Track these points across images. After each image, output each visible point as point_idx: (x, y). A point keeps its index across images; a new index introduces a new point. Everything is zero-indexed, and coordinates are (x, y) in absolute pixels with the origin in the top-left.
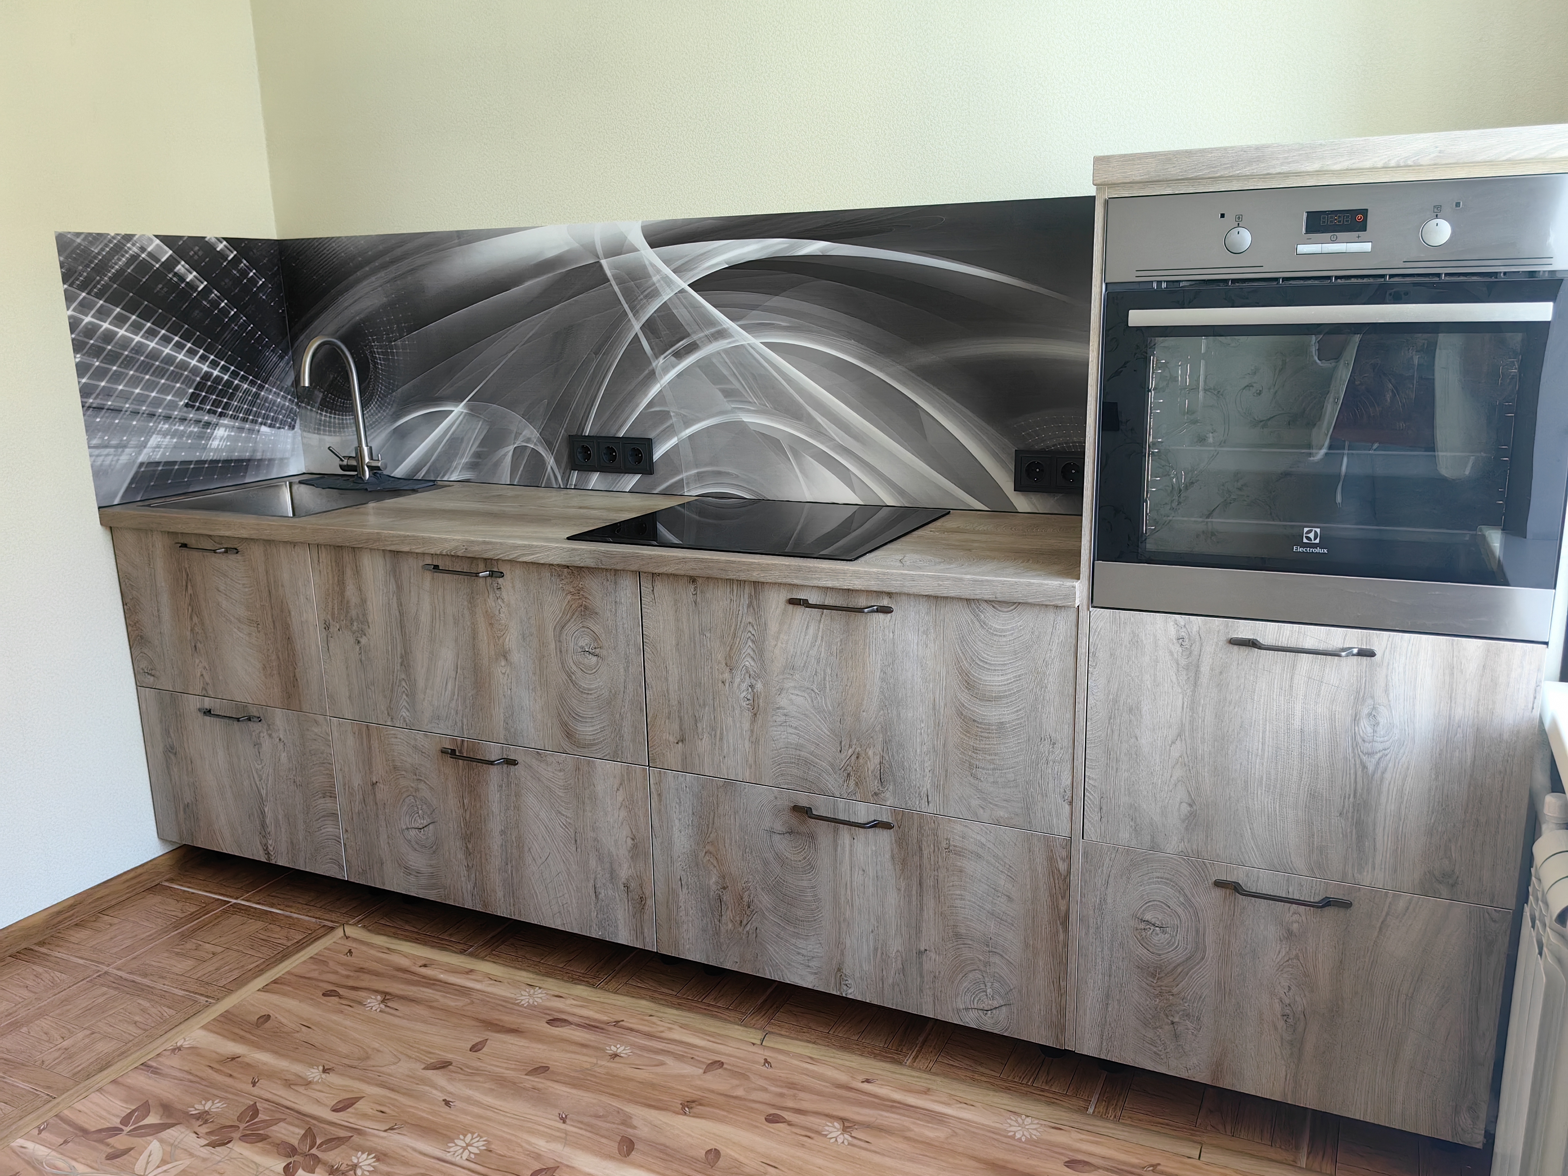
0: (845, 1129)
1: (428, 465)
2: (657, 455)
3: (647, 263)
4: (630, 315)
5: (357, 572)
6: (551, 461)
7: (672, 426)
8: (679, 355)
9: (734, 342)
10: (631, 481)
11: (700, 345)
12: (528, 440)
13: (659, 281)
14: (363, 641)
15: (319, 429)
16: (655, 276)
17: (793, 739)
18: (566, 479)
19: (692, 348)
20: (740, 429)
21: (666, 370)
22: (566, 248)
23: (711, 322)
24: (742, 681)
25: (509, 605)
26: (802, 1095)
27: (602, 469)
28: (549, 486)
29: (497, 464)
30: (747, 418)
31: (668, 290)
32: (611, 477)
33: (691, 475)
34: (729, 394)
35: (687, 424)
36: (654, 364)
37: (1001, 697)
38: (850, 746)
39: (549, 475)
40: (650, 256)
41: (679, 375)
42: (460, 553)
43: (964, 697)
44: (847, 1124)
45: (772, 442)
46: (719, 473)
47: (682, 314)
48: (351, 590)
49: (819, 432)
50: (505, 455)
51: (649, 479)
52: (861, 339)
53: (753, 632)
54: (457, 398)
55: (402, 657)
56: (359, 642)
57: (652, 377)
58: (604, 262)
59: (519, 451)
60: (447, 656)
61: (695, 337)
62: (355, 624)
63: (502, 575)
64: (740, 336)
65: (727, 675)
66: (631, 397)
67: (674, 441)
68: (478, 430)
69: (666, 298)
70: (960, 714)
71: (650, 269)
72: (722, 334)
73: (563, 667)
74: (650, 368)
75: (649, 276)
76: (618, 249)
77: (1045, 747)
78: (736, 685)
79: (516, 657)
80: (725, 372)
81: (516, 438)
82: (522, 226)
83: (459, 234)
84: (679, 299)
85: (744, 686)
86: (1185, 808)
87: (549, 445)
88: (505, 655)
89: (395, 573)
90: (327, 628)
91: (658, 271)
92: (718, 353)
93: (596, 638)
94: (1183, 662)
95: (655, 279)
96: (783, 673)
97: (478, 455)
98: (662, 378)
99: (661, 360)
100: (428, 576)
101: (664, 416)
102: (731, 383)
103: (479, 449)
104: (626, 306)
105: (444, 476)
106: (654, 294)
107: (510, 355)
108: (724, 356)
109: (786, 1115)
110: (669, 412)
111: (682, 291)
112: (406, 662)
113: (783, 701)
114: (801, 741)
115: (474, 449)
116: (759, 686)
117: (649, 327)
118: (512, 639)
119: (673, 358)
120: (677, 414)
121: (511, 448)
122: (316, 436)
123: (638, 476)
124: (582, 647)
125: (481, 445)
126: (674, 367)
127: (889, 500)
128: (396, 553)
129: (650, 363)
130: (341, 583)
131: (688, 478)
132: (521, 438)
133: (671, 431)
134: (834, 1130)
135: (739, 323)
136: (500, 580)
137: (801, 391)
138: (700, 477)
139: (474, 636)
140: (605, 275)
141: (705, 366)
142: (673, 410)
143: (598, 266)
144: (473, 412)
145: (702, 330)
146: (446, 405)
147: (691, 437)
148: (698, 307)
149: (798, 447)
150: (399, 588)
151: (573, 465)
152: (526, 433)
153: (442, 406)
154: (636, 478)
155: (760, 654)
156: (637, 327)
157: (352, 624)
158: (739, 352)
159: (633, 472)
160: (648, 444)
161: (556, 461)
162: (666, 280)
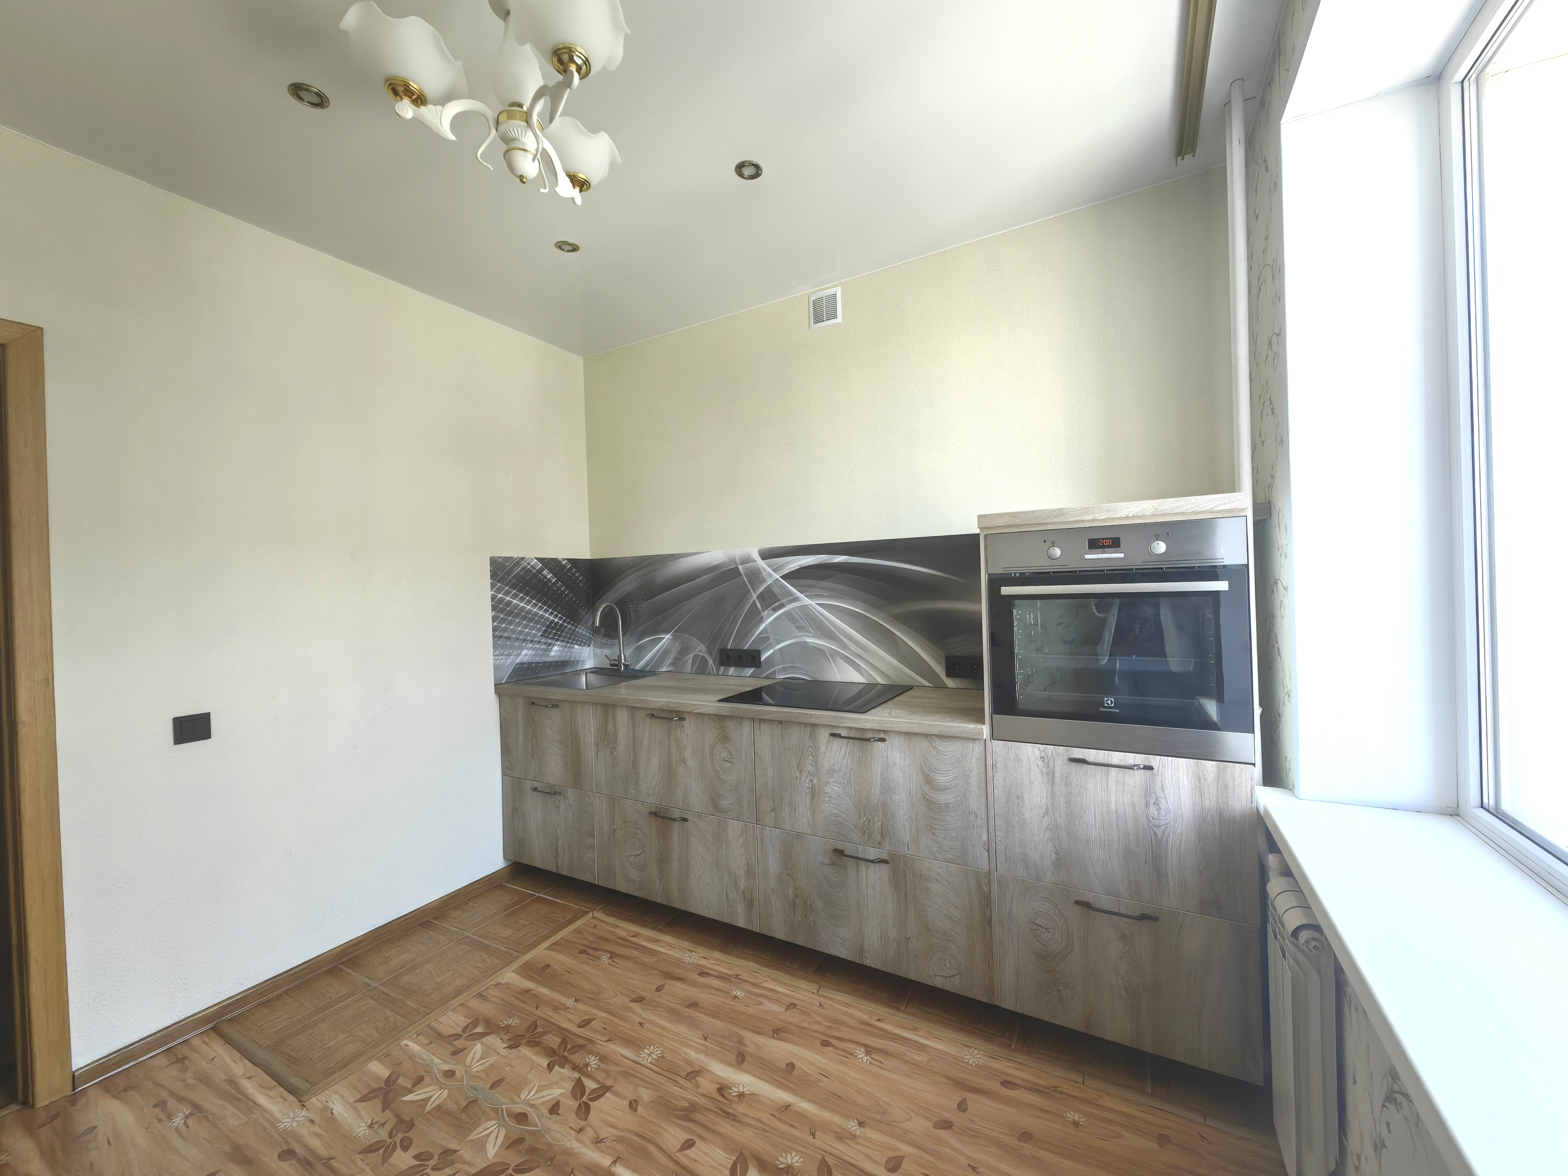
0: (867, 1053)
1: (652, 664)
2: (763, 658)
3: (760, 567)
4: (752, 591)
5: (614, 717)
6: (711, 662)
7: (771, 644)
8: (775, 610)
9: (801, 603)
10: (751, 671)
11: (785, 604)
12: (700, 651)
13: (765, 575)
14: (615, 753)
15: (602, 647)
16: (764, 572)
17: (835, 811)
18: (718, 670)
19: (782, 606)
20: (805, 645)
21: (768, 617)
22: (722, 561)
23: (790, 594)
24: (807, 777)
25: (687, 735)
26: (842, 1028)
27: (736, 665)
28: (709, 674)
29: (686, 662)
30: (808, 640)
31: (770, 580)
32: (740, 669)
33: (779, 668)
34: (800, 628)
35: (779, 643)
36: (762, 614)
37: (947, 789)
38: (865, 816)
39: (709, 670)
40: (761, 563)
41: (775, 619)
42: (665, 708)
43: (926, 788)
44: (868, 1049)
45: (821, 651)
46: (793, 667)
47: (776, 590)
48: (610, 726)
49: (845, 647)
50: (689, 659)
51: (759, 670)
52: (864, 601)
53: (812, 751)
54: (667, 631)
55: (633, 762)
56: (612, 754)
57: (761, 620)
58: (740, 567)
59: (696, 657)
60: (655, 762)
61: (783, 601)
62: (611, 744)
63: (684, 719)
64: (805, 601)
65: (798, 774)
66: (750, 631)
67: (771, 651)
68: (677, 646)
69: (769, 583)
70: (924, 798)
71: (762, 570)
72: (796, 599)
73: (713, 768)
74: (761, 616)
75: (760, 573)
76: (747, 560)
77: (972, 818)
78: (803, 779)
79: (689, 762)
80: (797, 618)
81: (694, 651)
82: (702, 551)
83: (673, 555)
84: (775, 583)
85: (807, 781)
86: (1054, 856)
87: (711, 654)
88: (683, 761)
89: (633, 719)
90: (597, 746)
91: (766, 571)
92: (794, 608)
93: (730, 753)
94: (1045, 771)
96: (828, 773)
97: (675, 659)
98: (766, 621)
99: (766, 612)
100: (648, 720)
101: (768, 638)
102: (800, 622)
103: (677, 656)
104: (750, 587)
105: (659, 669)
106: (764, 581)
107: (694, 610)
108: (797, 610)
109: (832, 1041)
110: (769, 637)
111: (777, 580)
112: (635, 764)
113: (828, 789)
114: (839, 812)
115: (674, 656)
116: (815, 781)
117: (761, 597)
118: (688, 753)
119: (772, 611)
120: (773, 638)
121: (692, 655)
122: (600, 650)
123: (754, 669)
124: (723, 758)
125: (678, 654)
126: (772, 615)
127: (881, 680)
128: (634, 708)
129: (761, 614)
130: (606, 723)
131: (778, 669)
132: (696, 651)
133: (770, 646)
134: (861, 1053)
135: (804, 594)
136: (684, 722)
137: (835, 626)
138: (784, 669)
139: (669, 751)
140: (741, 573)
141: (788, 615)
142: (771, 636)
143: (737, 568)
144: (675, 638)
145: (786, 598)
146: (662, 635)
147: (780, 649)
148: (784, 587)
149: (834, 654)
150: (634, 726)
151: (722, 663)
152: (699, 648)
153: (660, 635)
154: (753, 670)
155: (816, 763)
156: (755, 597)
157: (610, 744)
158: (805, 607)
159: (751, 667)
160: (758, 653)
161: (713, 661)
162: (769, 574)
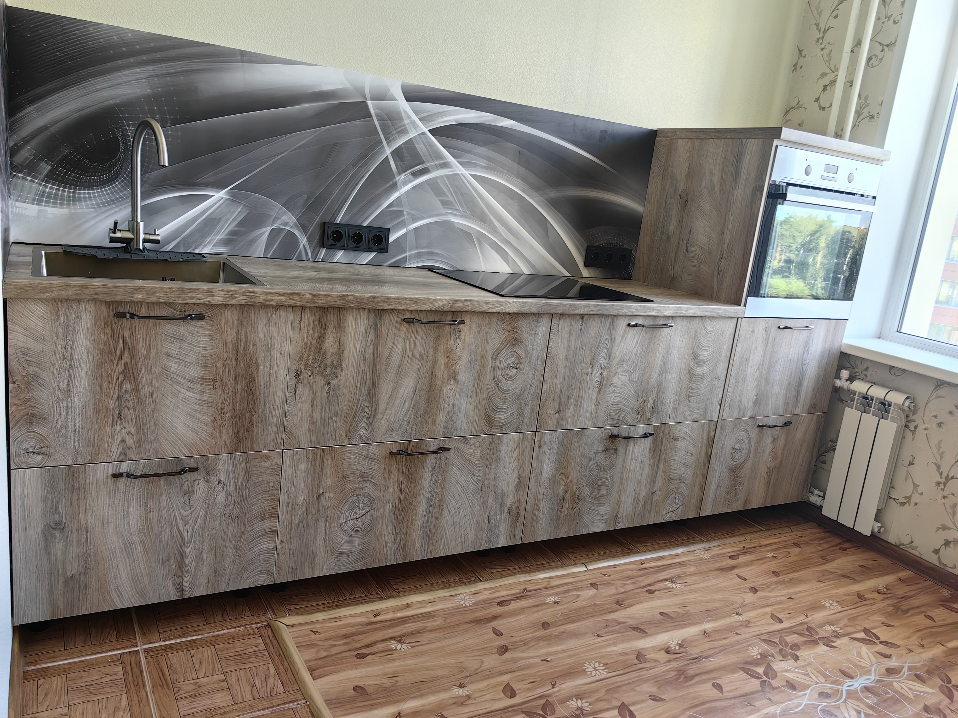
0: (400, 642)
1: (178, 239)
2: (392, 239)
3: (402, 110)
4: (385, 143)
5: (340, 328)
6: (303, 240)
7: (404, 221)
8: (416, 175)
9: (453, 171)
10: (370, 256)
11: (431, 170)
12: (286, 224)
13: (408, 124)
14: (334, 382)
16: (406, 120)
17: (617, 399)
18: (315, 254)
19: (425, 171)
20: (449, 225)
21: (405, 183)
22: (340, 86)
23: (440, 156)
24: (597, 372)
25: (464, 342)
27: (347, 248)
28: (299, 259)
29: (253, 241)
30: (454, 220)
31: (414, 131)
32: (352, 254)
33: (413, 254)
34: (445, 203)
35: (415, 220)
36: (397, 179)
37: (705, 362)
38: (642, 397)
39: (301, 251)
40: (404, 106)
41: (414, 188)
43: (692, 364)
44: (398, 639)
45: (467, 235)
46: (431, 253)
47: (421, 148)
48: (330, 343)
49: (495, 231)
50: (262, 234)
51: (383, 256)
52: (525, 180)
53: (608, 344)
54: (219, 185)
55: (369, 389)
56: (329, 383)
57: (394, 187)
58: (370, 103)
59: (275, 233)
61: (428, 165)
62: (328, 369)
63: (462, 322)
64: (459, 169)
65: (590, 370)
66: (376, 200)
67: (403, 231)
68: (238, 213)
69: (412, 136)
70: (689, 372)
71: (403, 115)
72: (445, 165)
73: (494, 378)
74: (394, 181)
75: (401, 119)
76: (382, 96)
77: (717, 381)
78: (593, 374)
79: (463, 377)
80: (445, 189)
81: (274, 221)
83: (243, 53)
84: (421, 138)
85: (597, 375)
86: (755, 397)
87: (304, 228)
88: (454, 376)
89: (376, 327)
90: (298, 375)
91: (409, 117)
92: (442, 177)
93: (519, 357)
95: (406, 122)
96: (618, 364)
97: (233, 233)
98: (401, 188)
99: (403, 176)
100: (405, 326)
101: (400, 213)
102: (447, 196)
103: (235, 229)
104: (382, 137)
105: (196, 248)
106: (404, 131)
107: (279, 157)
108: (446, 179)
110: (402, 212)
111: (423, 133)
112: (372, 394)
113: (615, 380)
114: (620, 399)
115: (231, 228)
116: (605, 373)
117: (397, 153)
118: (462, 366)
119: (411, 176)
120: (408, 214)
121: (269, 229)
123: (376, 253)
124: (509, 364)
125: (240, 224)
126: (411, 182)
128: (380, 312)
129: (395, 177)
130: (321, 338)
131: (410, 256)
132: (279, 222)
133: (402, 225)
134: (393, 645)
135: (458, 160)
136: (461, 326)
137: (488, 205)
138: (418, 256)
139: (434, 366)
140: (370, 112)
141: (433, 184)
142: (406, 210)
143: (364, 105)
144: (234, 198)
145: (433, 160)
146: (206, 191)
147: (416, 229)
148: (431, 145)
149: (481, 239)
150: (378, 337)
151: (323, 244)
152: (284, 218)
153: (202, 191)
154: (373, 254)
155: (609, 356)
156: (388, 151)
157: (325, 370)
158: (454, 178)
159: (371, 250)
160: (387, 232)
161: (309, 240)
162: (413, 123)
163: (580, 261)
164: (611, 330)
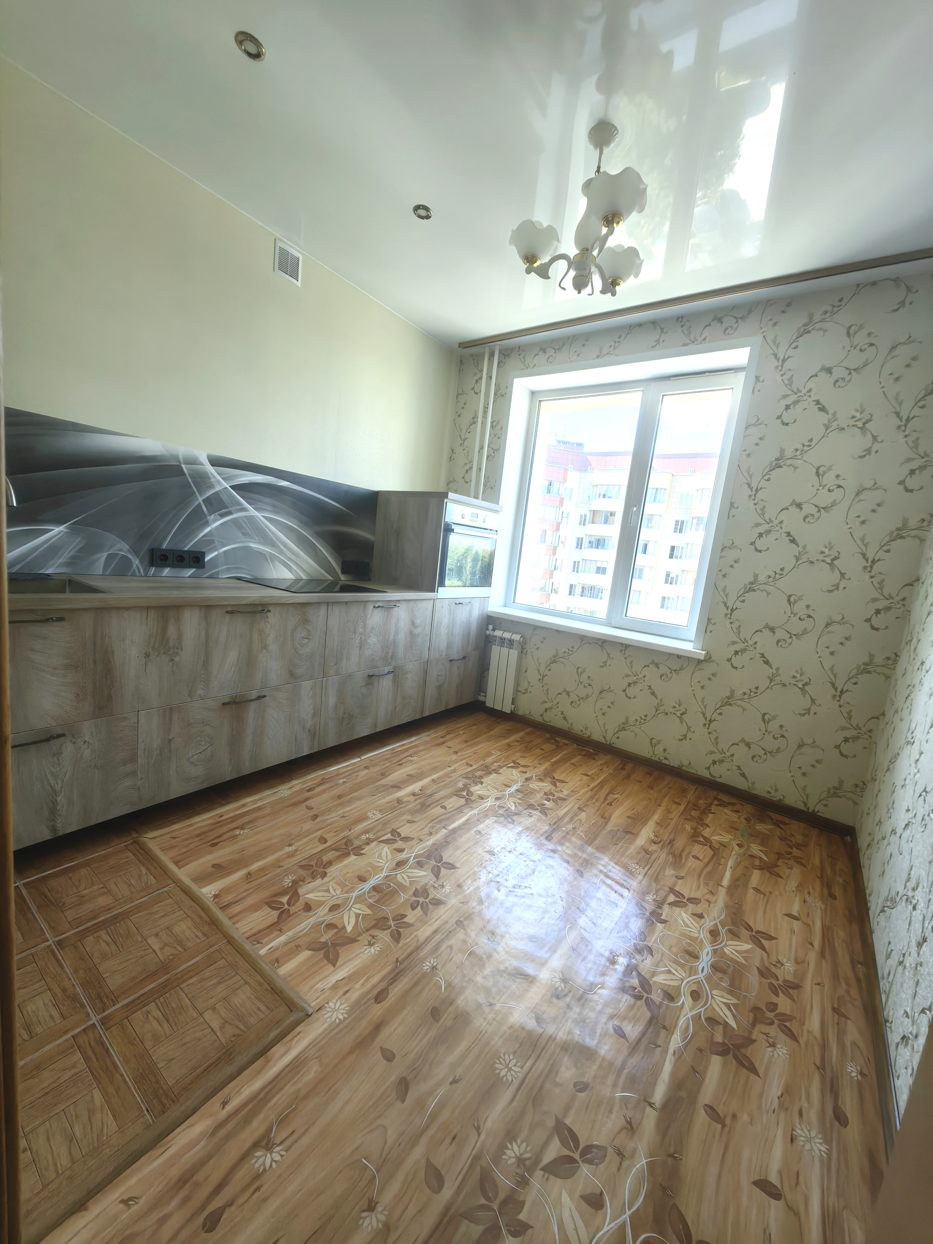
1: (23, 563)
2: (207, 559)
3: (209, 472)
4: (197, 494)
6: (136, 562)
7: (215, 546)
8: (222, 516)
9: (249, 514)
10: (191, 571)
11: (233, 512)
12: (120, 550)
16: (212, 478)
17: (371, 653)
18: (146, 572)
19: (229, 513)
20: (248, 550)
21: (215, 521)
22: (159, 453)
23: (240, 504)
24: (358, 637)
25: (271, 624)
27: (173, 566)
28: (133, 575)
29: (92, 563)
30: (253, 545)
31: (219, 486)
32: (177, 570)
33: (223, 569)
34: (245, 535)
35: (223, 546)
36: (208, 518)
37: (419, 626)
38: (385, 650)
39: (134, 569)
40: (211, 469)
41: (221, 524)
43: (411, 627)
45: (262, 555)
46: (238, 568)
47: (224, 497)
48: (172, 631)
49: (281, 553)
50: (100, 558)
51: (201, 571)
52: (300, 520)
53: (363, 619)
54: (60, 522)
55: (204, 661)
57: (207, 524)
58: (183, 466)
59: (110, 557)
60: (233, 655)
61: (231, 509)
62: (172, 650)
63: (269, 611)
64: (252, 512)
65: (354, 636)
66: (194, 532)
67: (216, 553)
68: (78, 542)
69: (217, 490)
70: (411, 633)
71: (210, 475)
72: (244, 509)
73: (293, 646)
74: (206, 519)
75: (208, 478)
76: (192, 461)
77: (425, 636)
78: (356, 638)
79: (272, 647)
80: (244, 525)
81: (110, 548)
83: (79, 425)
84: (224, 491)
85: (358, 639)
87: (136, 553)
88: (265, 647)
89: (206, 618)
90: (147, 655)
91: (215, 477)
92: (241, 517)
93: (308, 631)
94: (449, 610)
95: (213, 480)
96: (370, 631)
97: (74, 557)
98: (212, 525)
99: (212, 517)
100: (228, 616)
101: (212, 542)
102: (246, 530)
103: (76, 554)
104: (195, 489)
106: (212, 486)
108: (244, 519)
110: (214, 540)
111: (226, 488)
112: (206, 664)
113: (369, 641)
114: (373, 653)
115: (72, 553)
117: (207, 501)
118: (270, 640)
119: (218, 516)
120: (218, 542)
121: (105, 555)
123: (195, 569)
124: (302, 636)
125: (79, 551)
126: (219, 520)
128: (209, 608)
129: (206, 517)
130: (164, 629)
132: (114, 549)
133: (215, 549)
135: (253, 506)
136: (268, 613)
137: (276, 536)
138: (228, 570)
139: (251, 642)
140: (184, 472)
141: (235, 522)
142: (216, 539)
143: (179, 467)
144: (72, 531)
145: (234, 506)
146: (48, 526)
147: (225, 552)
148: (232, 496)
149: (273, 558)
150: (208, 625)
151: (152, 564)
152: (118, 546)
153: (42, 526)
154: (193, 570)
155: (365, 626)
156: (200, 500)
157: (169, 650)
158: (251, 519)
159: (191, 567)
160: (203, 554)
161: (141, 561)
162: (218, 482)
163: (339, 571)
164: (365, 609)
